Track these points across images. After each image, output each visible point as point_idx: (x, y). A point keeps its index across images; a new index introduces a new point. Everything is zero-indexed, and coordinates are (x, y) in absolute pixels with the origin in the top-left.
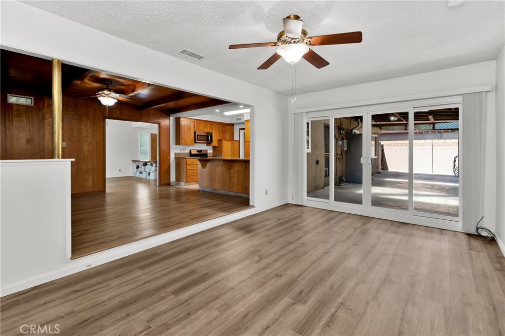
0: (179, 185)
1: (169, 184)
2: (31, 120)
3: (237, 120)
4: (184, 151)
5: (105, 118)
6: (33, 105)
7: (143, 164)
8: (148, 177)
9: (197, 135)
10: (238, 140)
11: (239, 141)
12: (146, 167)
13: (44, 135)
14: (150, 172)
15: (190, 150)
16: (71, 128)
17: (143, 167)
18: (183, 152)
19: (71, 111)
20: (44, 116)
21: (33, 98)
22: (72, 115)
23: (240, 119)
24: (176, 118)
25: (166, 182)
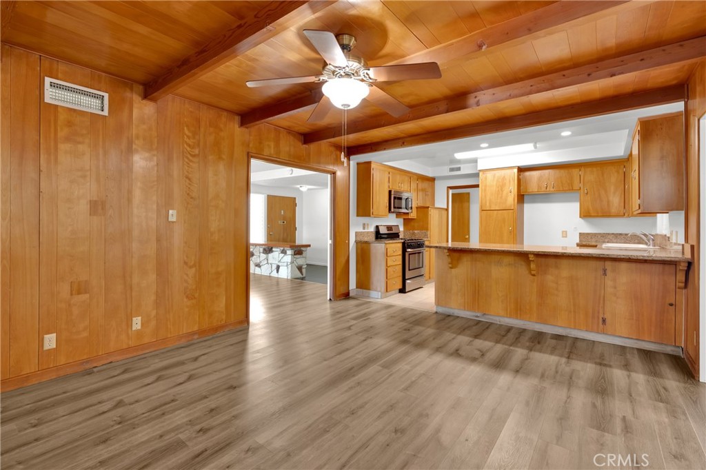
0: (368, 297)
1: (346, 296)
2: (101, 152)
3: (452, 170)
4: (368, 229)
5: (249, 156)
6: (106, 113)
7: (264, 250)
8: (274, 274)
9: (395, 198)
10: (446, 207)
11: (447, 210)
12: (270, 255)
13: (130, 192)
14: (280, 264)
15: (377, 227)
16: (187, 177)
17: (263, 256)
18: (366, 230)
19: (188, 137)
20: (130, 143)
21: (106, 96)
22: (189, 145)
23: (459, 169)
24: (358, 164)
25: (342, 290)
